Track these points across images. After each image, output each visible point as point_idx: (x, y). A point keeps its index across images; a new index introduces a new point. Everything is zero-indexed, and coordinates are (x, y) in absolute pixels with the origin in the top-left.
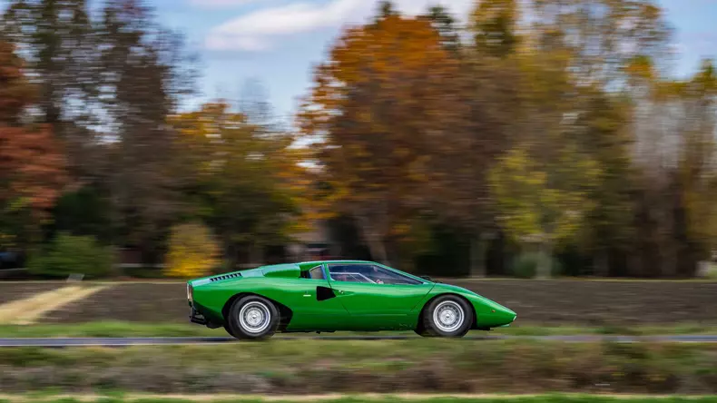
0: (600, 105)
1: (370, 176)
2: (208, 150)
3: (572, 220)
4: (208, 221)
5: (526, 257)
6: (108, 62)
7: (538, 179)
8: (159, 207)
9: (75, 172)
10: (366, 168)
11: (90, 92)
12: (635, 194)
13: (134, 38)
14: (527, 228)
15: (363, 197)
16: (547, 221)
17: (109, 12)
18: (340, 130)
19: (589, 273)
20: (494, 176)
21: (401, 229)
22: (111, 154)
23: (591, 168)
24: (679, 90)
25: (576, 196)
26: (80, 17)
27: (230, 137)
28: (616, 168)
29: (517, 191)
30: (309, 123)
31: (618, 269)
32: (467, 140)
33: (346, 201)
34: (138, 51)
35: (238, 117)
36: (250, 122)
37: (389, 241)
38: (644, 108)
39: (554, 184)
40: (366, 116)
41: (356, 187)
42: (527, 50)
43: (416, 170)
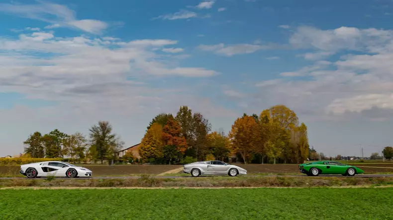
0: (284, 132)
1: (241, 145)
2: (213, 140)
3: (279, 153)
4: (213, 154)
5: (271, 160)
6: (195, 125)
7: (273, 146)
8: (204, 151)
9: (189, 145)
10: (242, 144)
11: (192, 130)
12: (292, 148)
13: (200, 121)
14: (270, 154)
15: (241, 149)
16: (275, 153)
17: (195, 116)
18: (237, 137)
19: (284, 163)
20: (265, 145)
21: (248, 155)
22: (195, 141)
23: (283, 144)
24: (299, 129)
25: (280, 149)
26: (190, 117)
27: (217, 139)
28: (288, 144)
29: (269, 148)
30: (231, 136)
31: (289, 162)
32: (260, 139)
33: (238, 150)
34: (200, 123)
35: (220, 135)
36: (222, 136)
37: (247, 157)
38: (293, 132)
39: (276, 147)
40: (241, 134)
41: (240, 147)
42: (271, 122)
43: (251, 144)
